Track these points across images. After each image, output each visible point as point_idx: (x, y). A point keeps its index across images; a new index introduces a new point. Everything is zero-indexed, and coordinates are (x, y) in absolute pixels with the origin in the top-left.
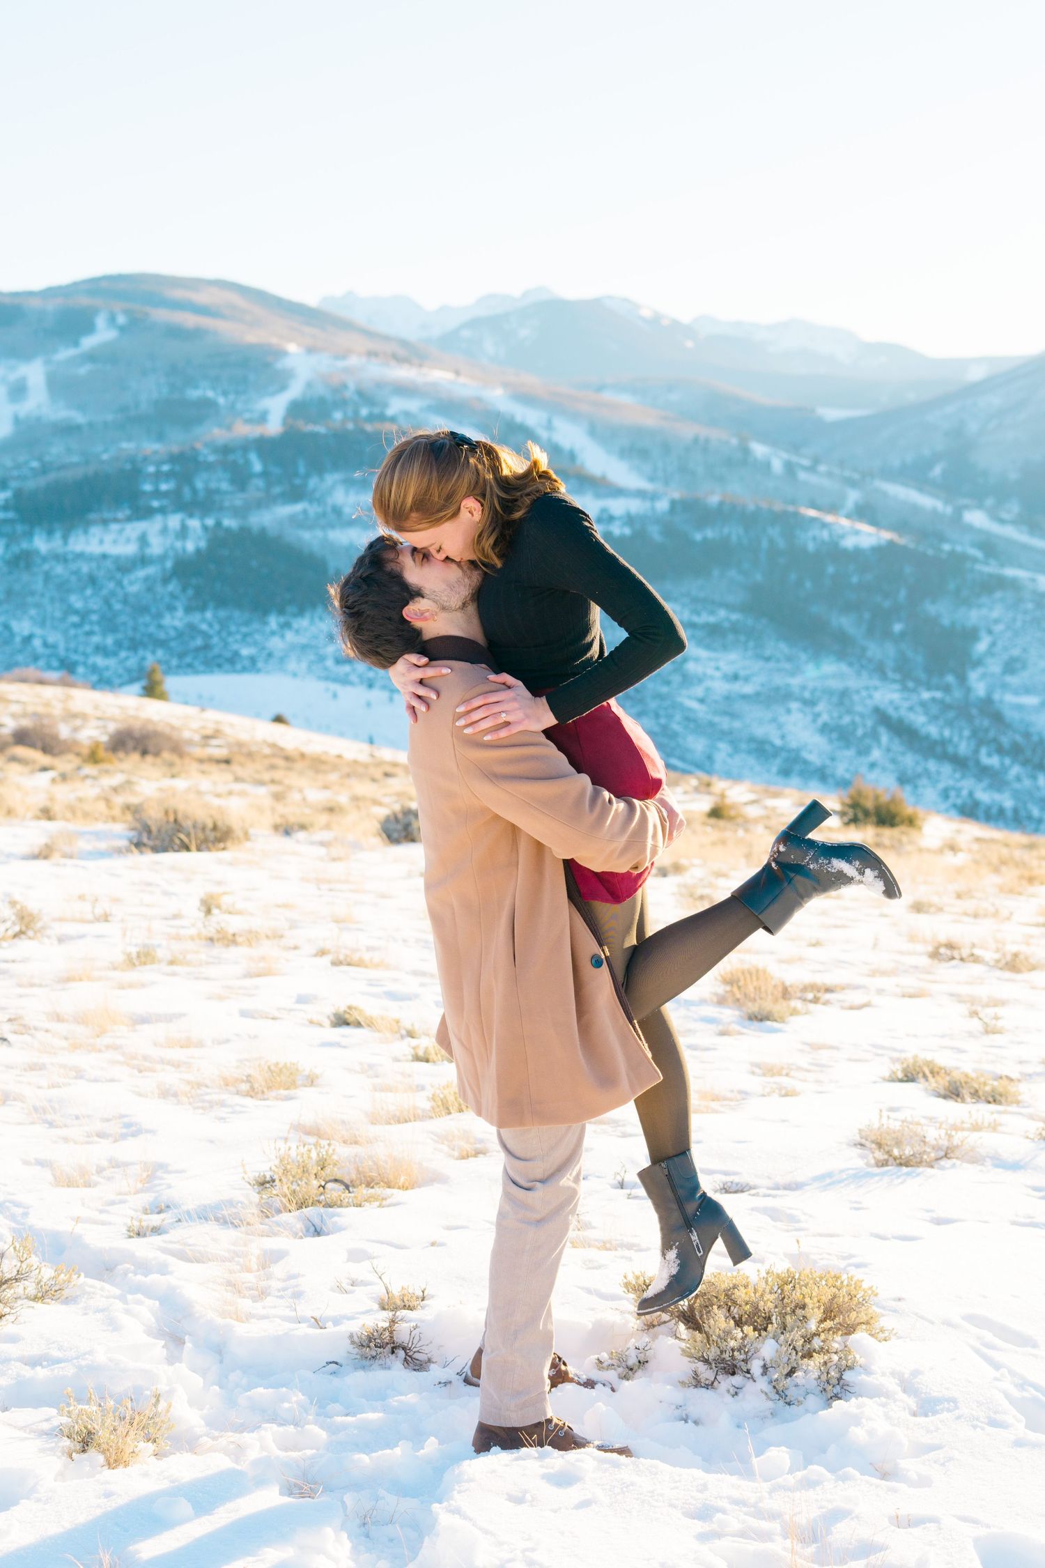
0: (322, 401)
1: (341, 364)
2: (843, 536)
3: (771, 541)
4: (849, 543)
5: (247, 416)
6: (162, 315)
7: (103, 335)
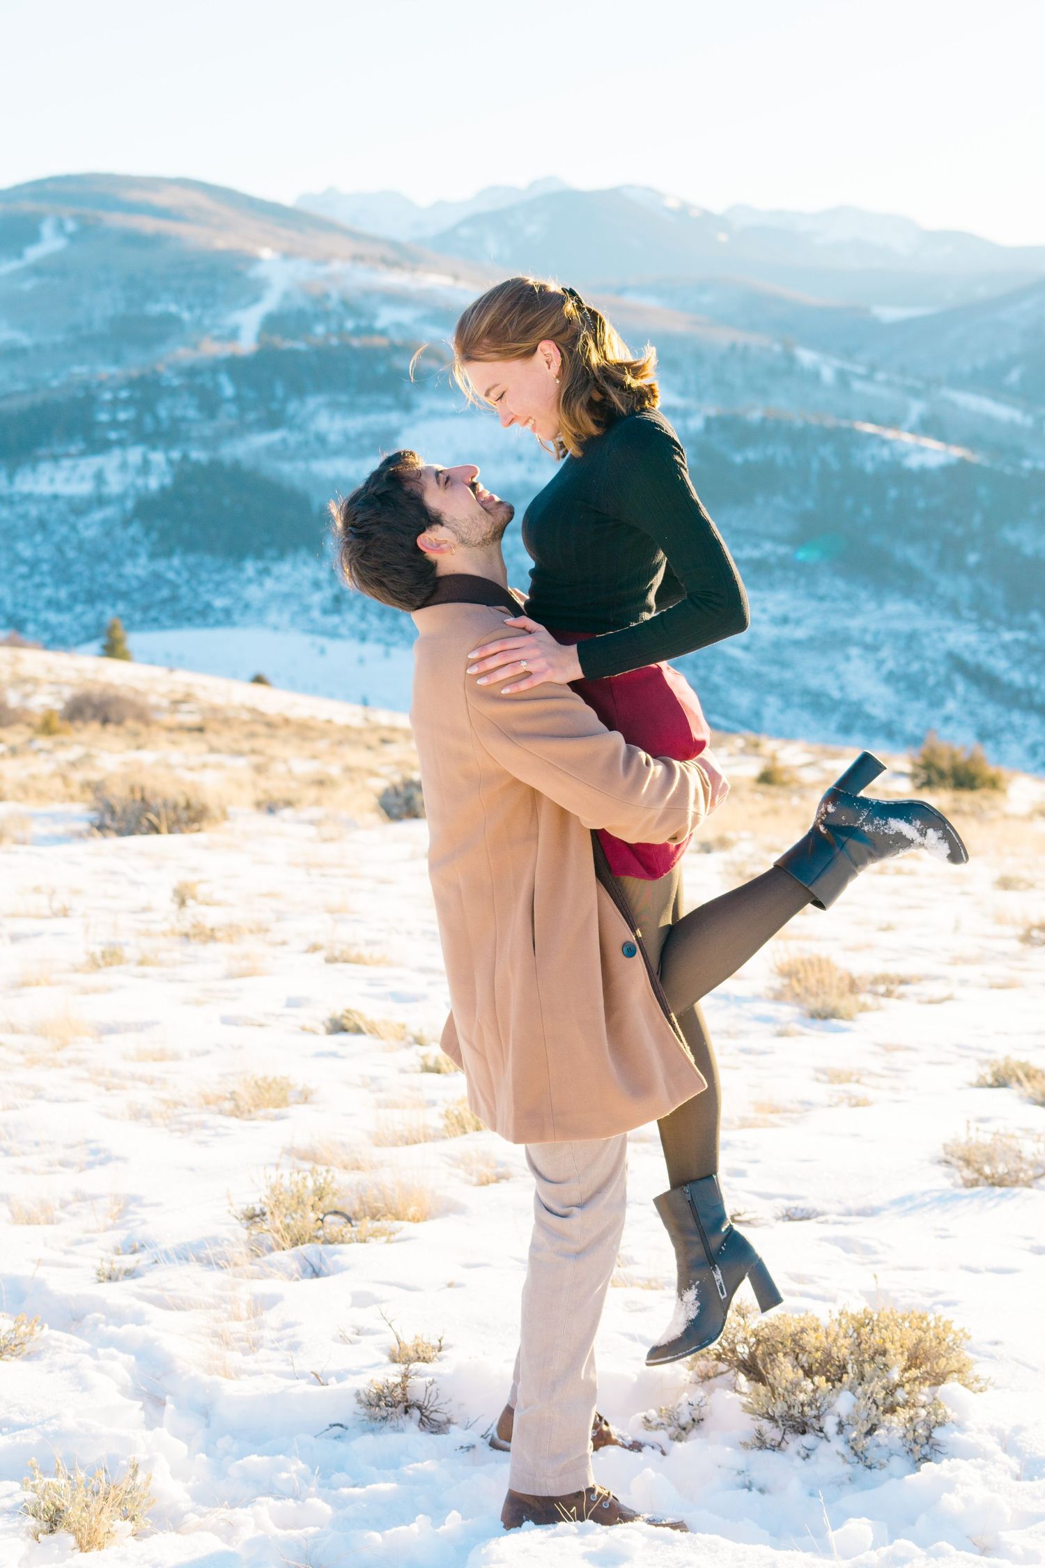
0: (301, 314)
1: (322, 271)
2: (906, 455)
3: (824, 463)
4: (913, 462)
5: (216, 332)
6: (116, 220)
7: (50, 244)
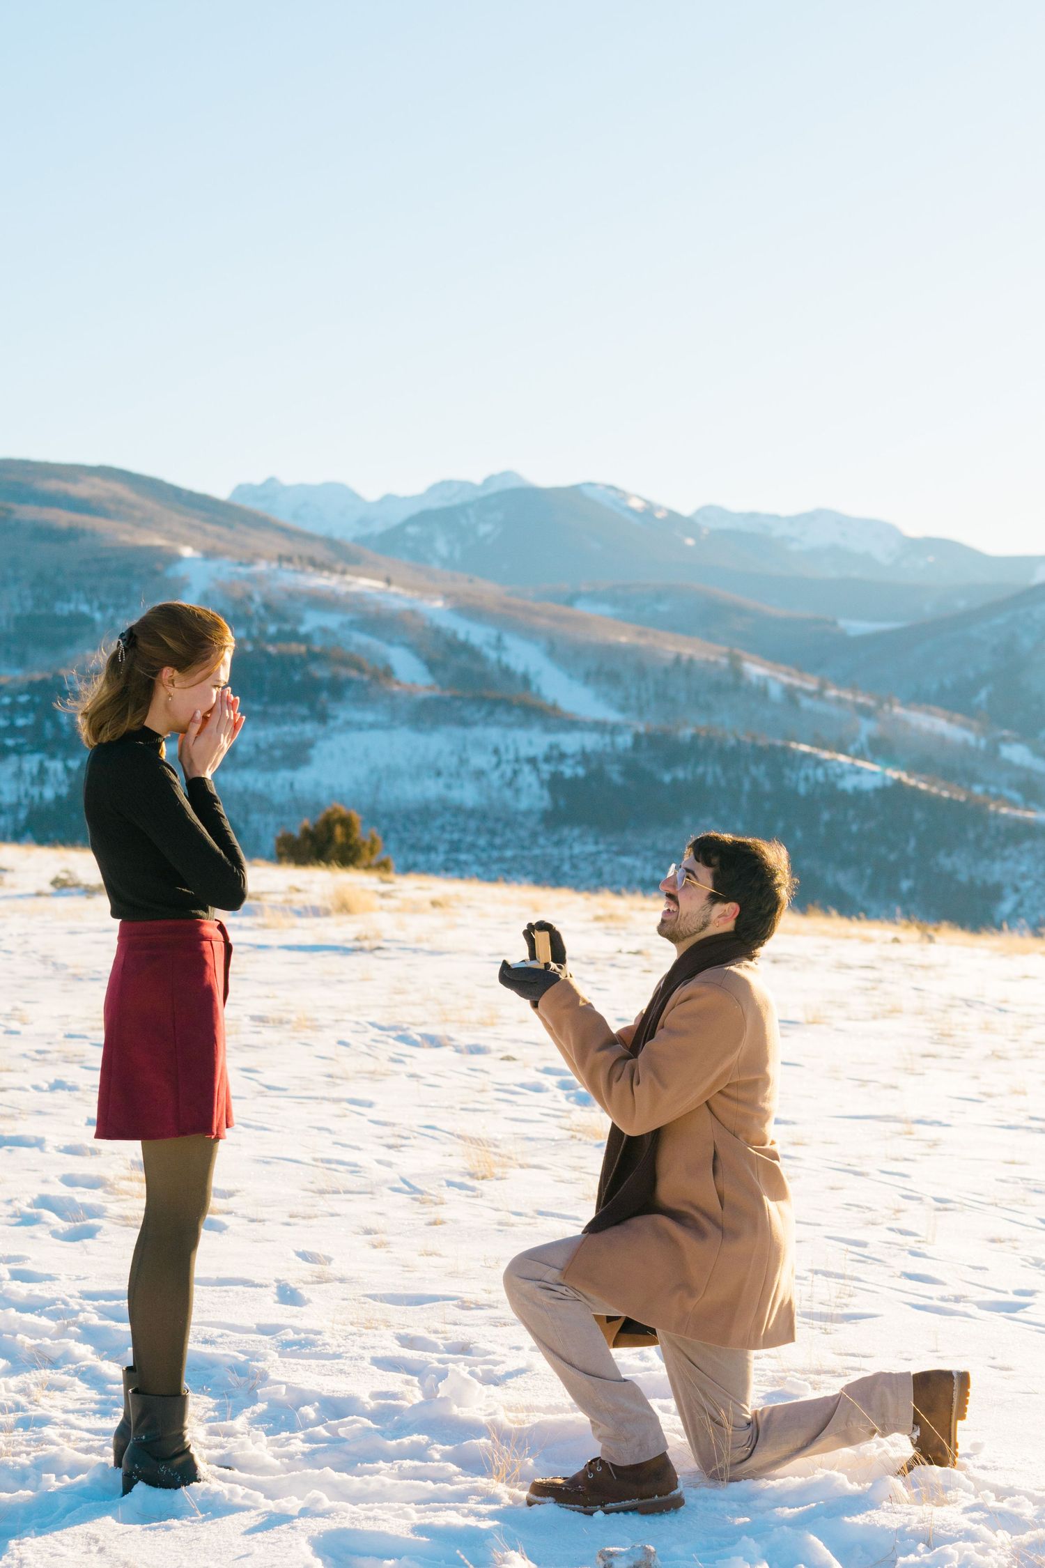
1: (246, 571)
2: (841, 776)
3: (755, 782)
4: (848, 784)
6: (29, 513)
